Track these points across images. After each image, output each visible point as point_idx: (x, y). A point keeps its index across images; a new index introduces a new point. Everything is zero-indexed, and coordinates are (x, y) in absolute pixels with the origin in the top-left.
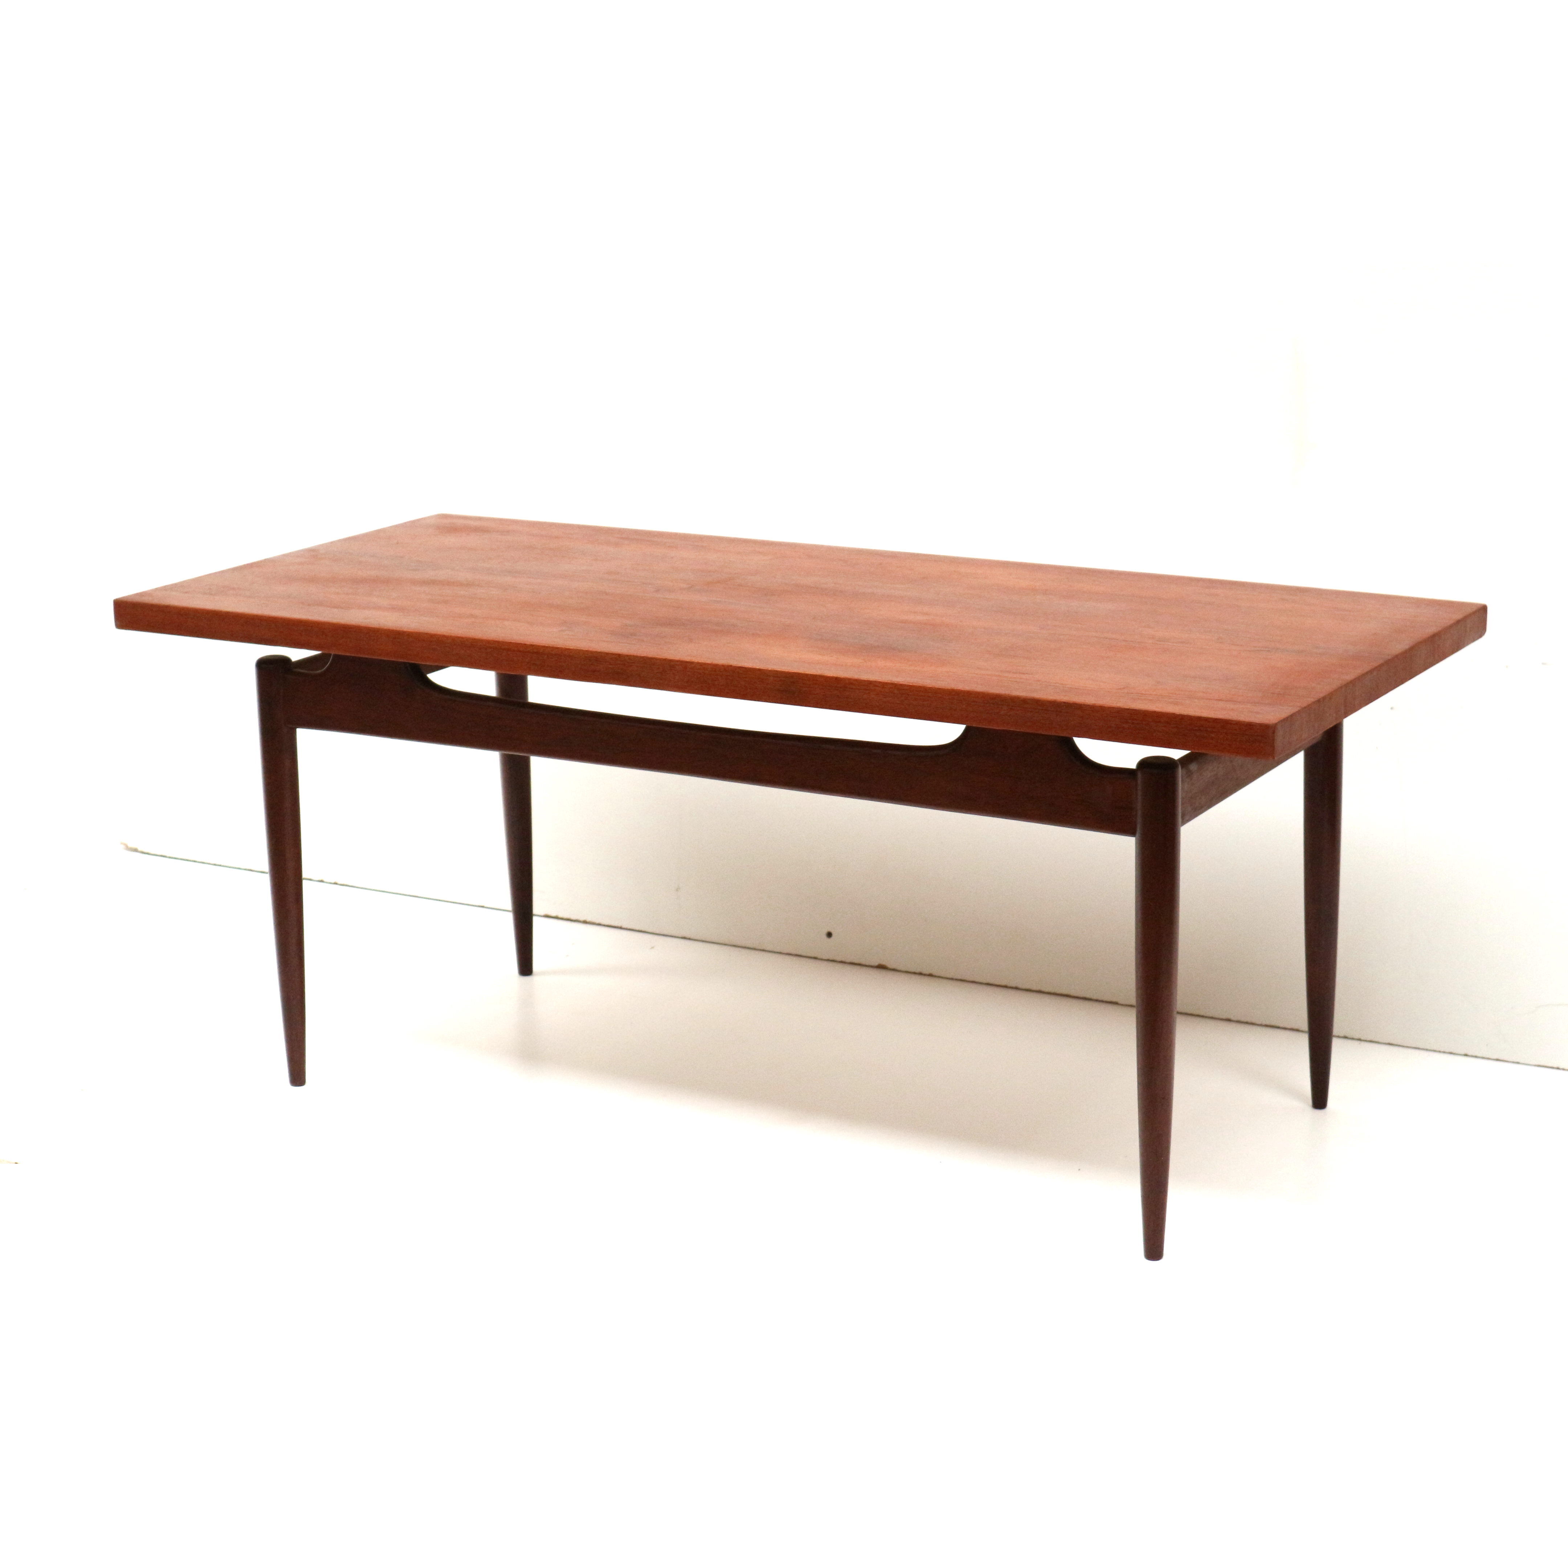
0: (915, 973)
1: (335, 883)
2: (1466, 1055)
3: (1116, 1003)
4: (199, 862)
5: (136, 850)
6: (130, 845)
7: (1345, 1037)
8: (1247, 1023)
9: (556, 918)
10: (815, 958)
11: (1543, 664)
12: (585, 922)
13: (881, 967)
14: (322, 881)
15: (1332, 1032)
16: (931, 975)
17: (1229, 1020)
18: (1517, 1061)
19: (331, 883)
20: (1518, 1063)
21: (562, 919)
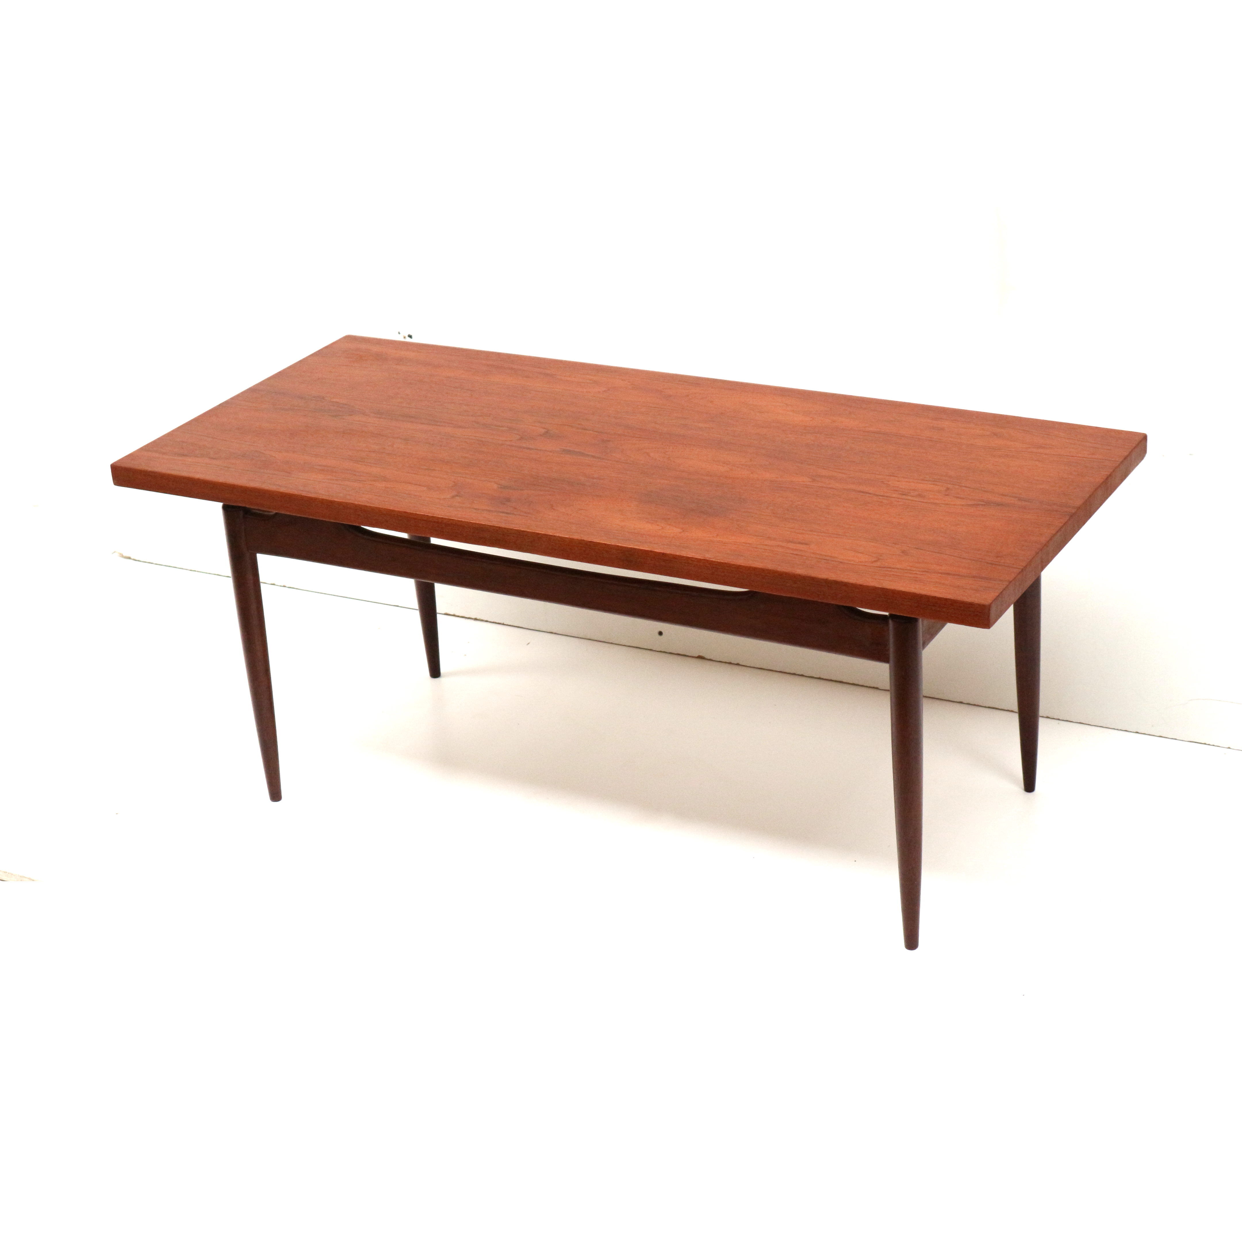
0: (726, 663)
1: (284, 586)
2: (1137, 733)
3: (877, 688)
4: (178, 568)
5: (129, 558)
6: (125, 555)
7: (1048, 717)
8: (975, 705)
9: (454, 615)
10: (651, 650)
11: (1190, 455)
12: (476, 619)
13: (700, 657)
14: (274, 584)
15: (1039, 714)
16: (738, 664)
17: (961, 703)
18: (1175, 738)
19: (281, 586)
20: (1176, 739)
21: (458, 616)
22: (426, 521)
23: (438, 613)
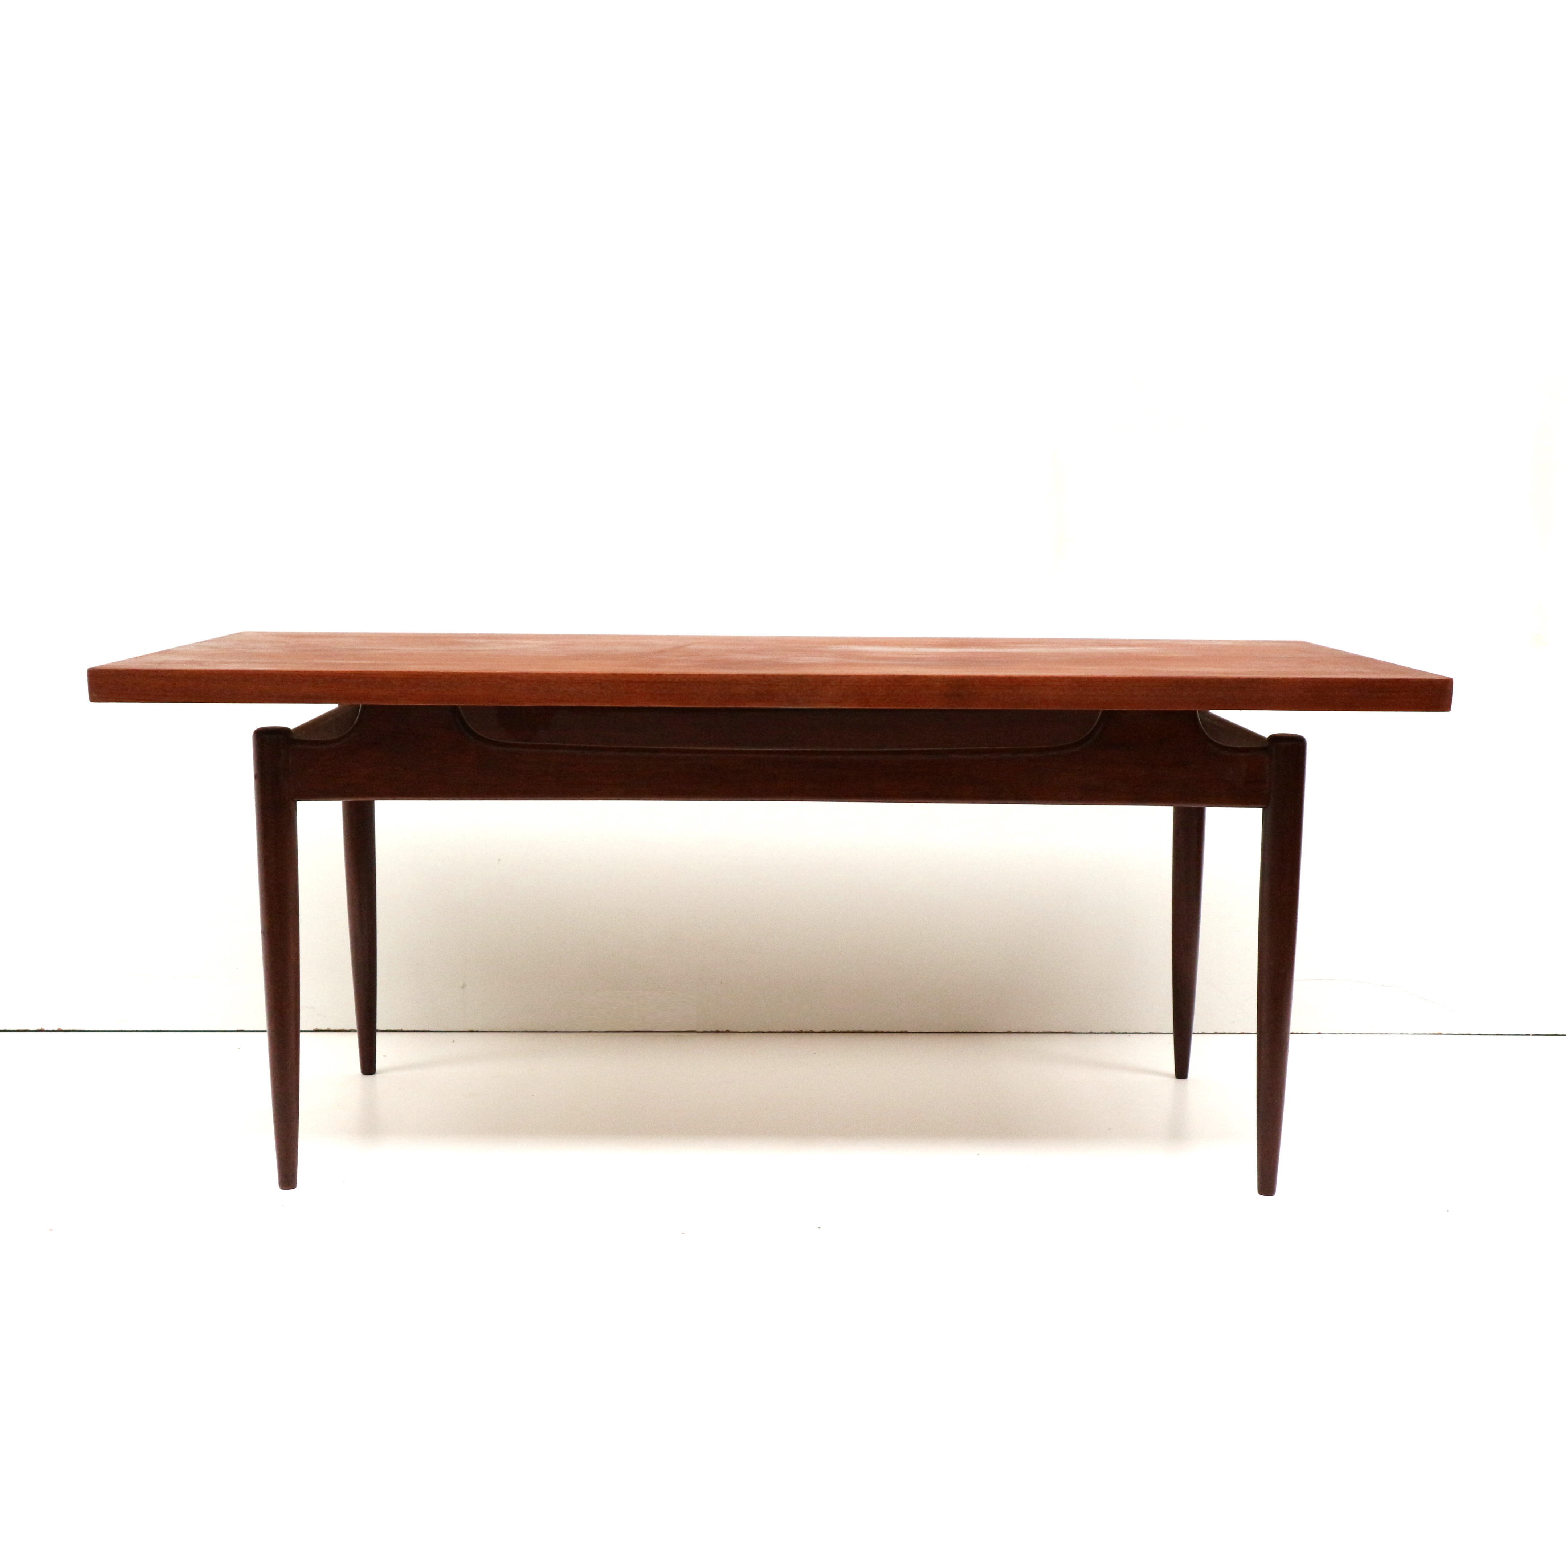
16: (728, 1031)
22: (646, 682)
23: (302, 1031)
